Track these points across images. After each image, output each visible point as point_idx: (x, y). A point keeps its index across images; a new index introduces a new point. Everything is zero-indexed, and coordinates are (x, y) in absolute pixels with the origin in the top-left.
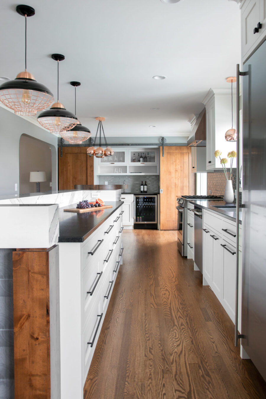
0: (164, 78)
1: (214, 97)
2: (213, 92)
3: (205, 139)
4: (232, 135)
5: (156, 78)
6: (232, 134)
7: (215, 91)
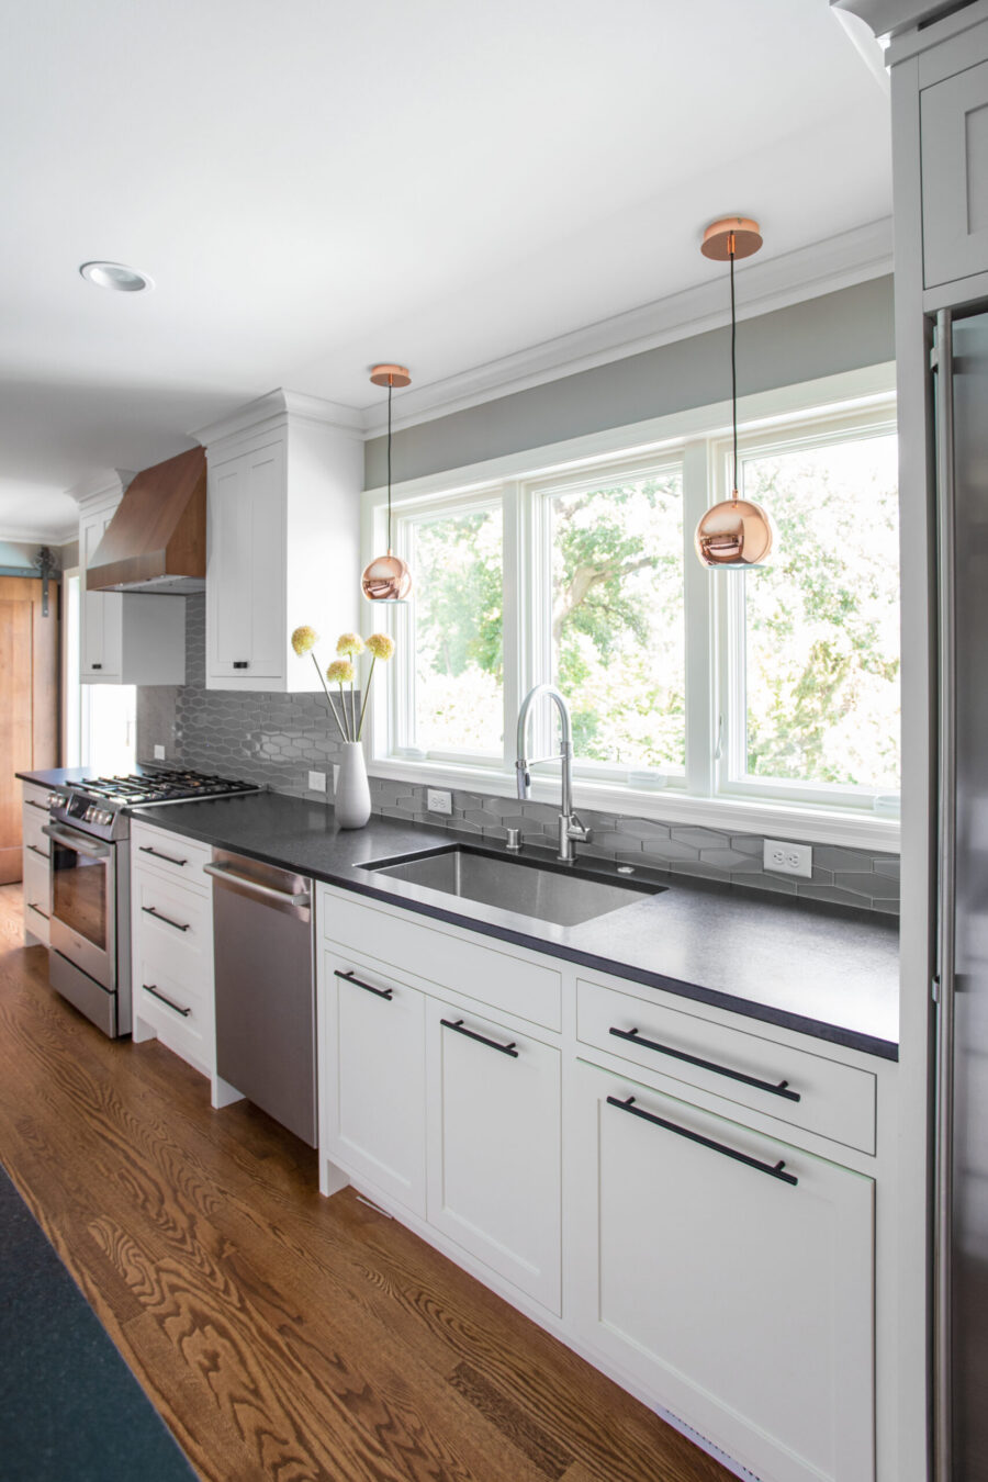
0: (138, 284)
1: (286, 424)
2: (284, 405)
3: (201, 572)
4: (393, 578)
5: (97, 275)
6: (391, 575)
7: (292, 402)
